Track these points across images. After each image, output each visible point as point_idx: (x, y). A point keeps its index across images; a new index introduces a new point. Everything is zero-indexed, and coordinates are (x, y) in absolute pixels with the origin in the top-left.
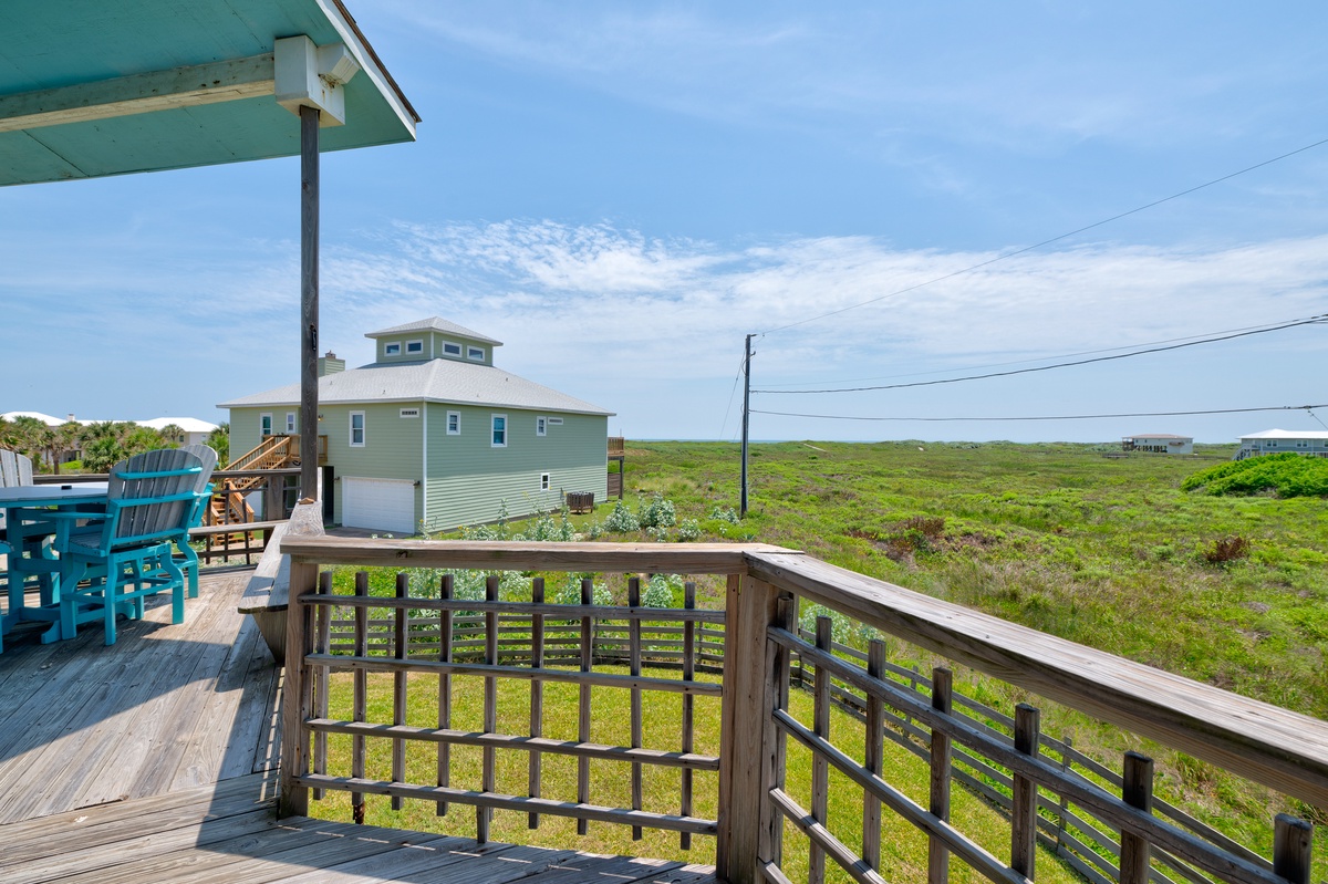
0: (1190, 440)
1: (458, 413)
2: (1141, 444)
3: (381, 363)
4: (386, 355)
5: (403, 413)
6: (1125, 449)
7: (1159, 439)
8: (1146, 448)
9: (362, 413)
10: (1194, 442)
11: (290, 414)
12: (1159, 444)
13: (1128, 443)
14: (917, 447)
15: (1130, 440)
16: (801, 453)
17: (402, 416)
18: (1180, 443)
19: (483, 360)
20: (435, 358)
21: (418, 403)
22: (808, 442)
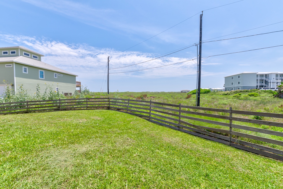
1: (27, 68)
3: (1, 57)
4: (3, 54)
5: (7, 66)
6: (181, 92)
8: (184, 92)
14: (148, 93)
18: (188, 91)
19: (38, 59)
20: (20, 56)
22: (128, 92)
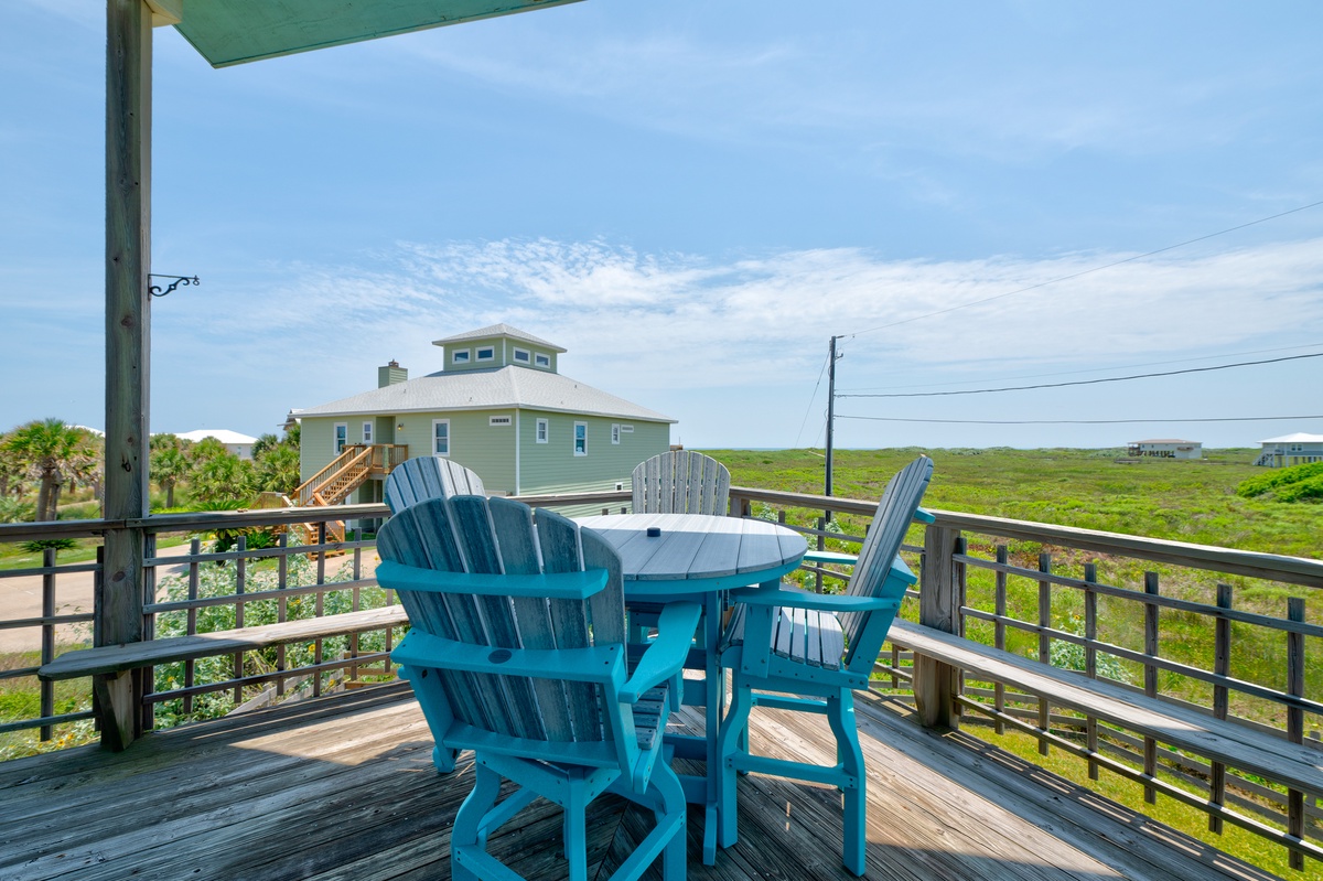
0: (1199, 445)
1: (545, 420)
2: (1148, 449)
3: (449, 371)
4: (454, 362)
5: (493, 421)
6: (1131, 455)
7: (1167, 445)
8: (1151, 453)
9: (447, 421)
10: (1203, 446)
11: (367, 423)
12: (1167, 449)
13: (1133, 448)
14: (919, 453)
15: (1136, 446)
16: (810, 460)
17: (491, 424)
18: (1189, 448)
19: (548, 367)
20: (507, 365)
21: (510, 410)
22: (811, 449)
